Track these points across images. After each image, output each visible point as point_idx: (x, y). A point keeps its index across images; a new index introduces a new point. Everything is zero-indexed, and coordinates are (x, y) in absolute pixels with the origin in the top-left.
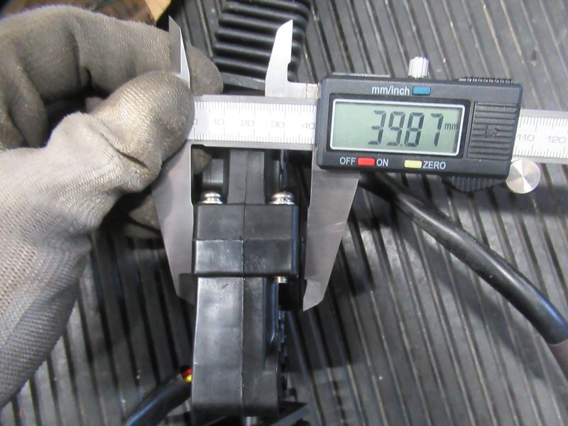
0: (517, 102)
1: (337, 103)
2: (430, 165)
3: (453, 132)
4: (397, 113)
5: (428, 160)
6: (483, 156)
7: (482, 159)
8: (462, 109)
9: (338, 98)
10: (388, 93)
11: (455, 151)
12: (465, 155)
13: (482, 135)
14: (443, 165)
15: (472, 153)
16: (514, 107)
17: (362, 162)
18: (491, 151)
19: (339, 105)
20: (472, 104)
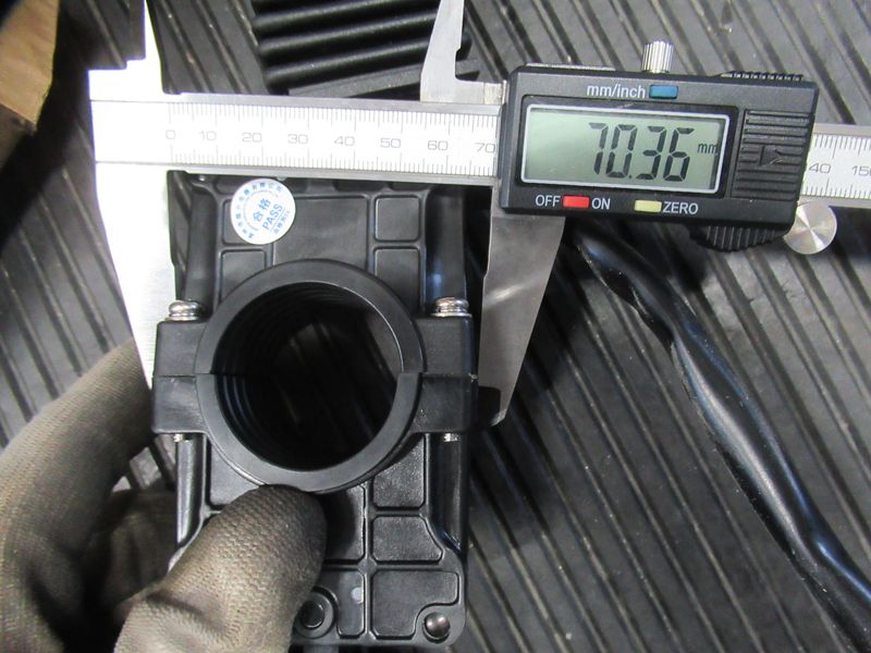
0: (809, 110)
1: (533, 109)
2: (674, 208)
3: (711, 157)
4: (624, 127)
5: (672, 200)
6: (754, 195)
7: (753, 198)
8: (724, 120)
9: (536, 103)
10: (611, 95)
11: (712, 187)
12: (727, 193)
13: (754, 162)
14: (693, 208)
15: (739, 189)
16: (804, 118)
17: (569, 202)
18: (766, 186)
19: (536, 114)
20: (741, 113)
